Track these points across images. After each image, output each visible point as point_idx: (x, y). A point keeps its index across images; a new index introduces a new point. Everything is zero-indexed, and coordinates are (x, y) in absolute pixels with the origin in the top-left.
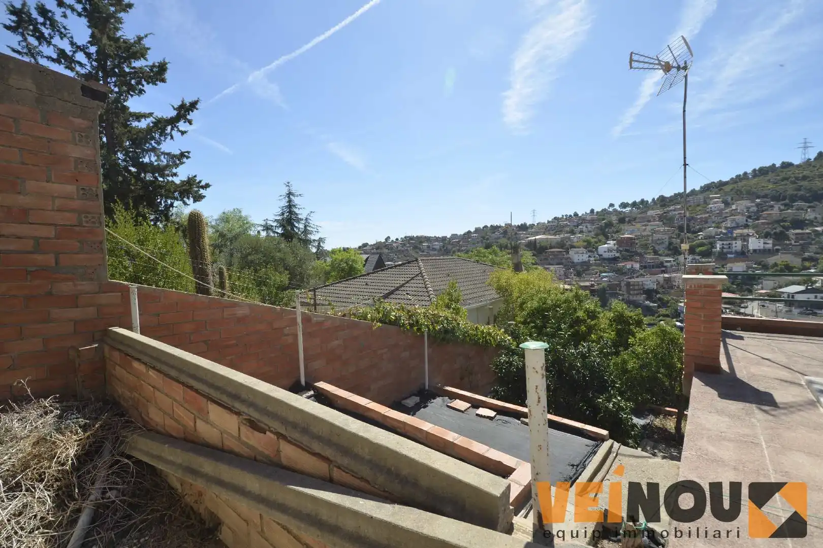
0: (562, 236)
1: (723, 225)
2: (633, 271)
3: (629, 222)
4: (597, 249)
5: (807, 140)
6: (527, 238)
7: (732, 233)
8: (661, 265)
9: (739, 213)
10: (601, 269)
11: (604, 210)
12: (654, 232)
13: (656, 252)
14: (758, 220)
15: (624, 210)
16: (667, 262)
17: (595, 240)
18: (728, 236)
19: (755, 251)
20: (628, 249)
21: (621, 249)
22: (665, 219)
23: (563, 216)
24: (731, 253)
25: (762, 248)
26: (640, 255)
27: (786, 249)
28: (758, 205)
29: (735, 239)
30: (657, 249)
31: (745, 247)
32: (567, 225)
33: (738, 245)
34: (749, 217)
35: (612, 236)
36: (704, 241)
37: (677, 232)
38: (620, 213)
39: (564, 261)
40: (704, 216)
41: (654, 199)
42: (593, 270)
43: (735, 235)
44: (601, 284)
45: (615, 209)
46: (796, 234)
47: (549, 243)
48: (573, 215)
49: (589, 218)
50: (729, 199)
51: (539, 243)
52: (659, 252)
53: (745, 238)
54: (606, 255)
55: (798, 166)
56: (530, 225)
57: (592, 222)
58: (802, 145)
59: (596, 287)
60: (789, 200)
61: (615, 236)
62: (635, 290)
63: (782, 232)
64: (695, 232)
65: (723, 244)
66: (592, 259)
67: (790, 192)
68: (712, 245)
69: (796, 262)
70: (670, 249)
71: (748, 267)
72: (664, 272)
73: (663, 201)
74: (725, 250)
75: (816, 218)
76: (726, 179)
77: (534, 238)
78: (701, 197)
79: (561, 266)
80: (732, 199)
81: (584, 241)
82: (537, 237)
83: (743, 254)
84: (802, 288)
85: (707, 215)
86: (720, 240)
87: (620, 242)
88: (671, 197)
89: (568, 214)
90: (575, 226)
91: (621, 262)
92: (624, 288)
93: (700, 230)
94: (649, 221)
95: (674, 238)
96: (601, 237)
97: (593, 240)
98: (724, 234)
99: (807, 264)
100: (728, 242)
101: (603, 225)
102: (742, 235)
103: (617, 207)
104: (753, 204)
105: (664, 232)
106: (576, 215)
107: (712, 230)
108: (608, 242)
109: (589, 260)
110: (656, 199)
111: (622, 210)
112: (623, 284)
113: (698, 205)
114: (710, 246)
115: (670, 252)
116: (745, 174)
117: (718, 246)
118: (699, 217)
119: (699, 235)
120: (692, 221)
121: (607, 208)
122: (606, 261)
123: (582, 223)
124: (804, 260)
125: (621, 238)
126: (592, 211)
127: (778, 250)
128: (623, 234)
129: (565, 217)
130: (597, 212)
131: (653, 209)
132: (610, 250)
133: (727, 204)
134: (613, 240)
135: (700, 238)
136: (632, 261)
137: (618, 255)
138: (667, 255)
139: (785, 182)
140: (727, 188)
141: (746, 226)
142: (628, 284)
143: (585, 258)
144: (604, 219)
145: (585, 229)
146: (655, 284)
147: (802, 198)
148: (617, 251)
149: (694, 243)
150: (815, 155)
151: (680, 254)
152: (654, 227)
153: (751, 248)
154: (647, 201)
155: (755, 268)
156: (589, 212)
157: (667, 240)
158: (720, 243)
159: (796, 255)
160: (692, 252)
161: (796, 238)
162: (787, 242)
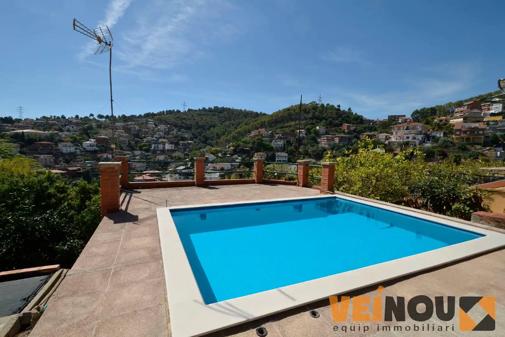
0: (51, 132)
1: (155, 136)
2: (107, 159)
3: (104, 128)
4: (82, 144)
5: (185, 102)
6: (14, 130)
7: (159, 140)
9: (161, 131)
10: (86, 158)
11: (86, 117)
12: (120, 136)
13: (121, 148)
14: (169, 135)
15: (101, 120)
16: (128, 154)
17: (80, 137)
18: (156, 142)
19: (168, 150)
21: (99, 145)
22: (127, 130)
23: (51, 116)
24: (158, 151)
25: (170, 149)
26: (112, 149)
27: (179, 150)
28: (168, 128)
29: (160, 143)
30: (122, 146)
31: (164, 148)
32: (55, 124)
33: (161, 147)
34: (165, 133)
35: (93, 136)
36: (146, 143)
37: (133, 137)
38: (98, 121)
39: (53, 151)
40: (146, 130)
41: (119, 116)
42: (79, 158)
43: (160, 142)
44: (86, 168)
45: (95, 118)
46: (182, 143)
47: (38, 136)
48: (61, 117)
49: (74, 121)
50: (157, 124)
51: (27, 136)
52: (123, 149)
53: (164, 144)
54: (89, 149)
55: (182, 113)
56: (16, 119)
57: (77, 124)
58: (183, 104)
59: (82, 171)
60: (180, 128)
61: (95, 136)
63: (177, 142)
64: (142, 138)
65: (155, 146)
66: (78, 151)
67: (180, 124)
68: (150, 146)
69: (182, 156)
70: (129, 147)
71: (165, 158)
73: (124, 118)
74: (156, 149)
76: (155, 113)
77: (21, 131)
78: (144, 119)
79: (51, 155)
80: (158, 123)
81: (71, 138)
82: (25, 131)
83: (163, 152)
84: (184, 167)
85: (147, 130)
86: (154, 143)
87: (99, 141)
88: (129, 116)
89: (57, 116)
90: (62, 126)
91: (99, 154)
93: (145, 137)
94: (117, 129)
95: (131, 140)
96: (84, 136)
97: (78, 137)
98: (155, 141)
99: (186, 157)
100: (157, 145)
101: (86, 128)
102: (162, 142)
103: (96, 117)
104: (167, 127)
105: (126, 137)
106: (63, 117)
107: (150, 138)
108: (90, 140)
109: (76, 152)
110: (120, 116)
111: (99, 119)
113: (143, 124)
114: (149, 147)
115: (129, 149)
116: (163, 111)
117: (153, 147)
118: (143, 130)
120: (140, 132)
121: (88, 116)
122: (89, 153)
123: (69, 124)
124: (185, 155)
125: (99, 138)
126: (77, 117)
127: (176, 150)
128: (101, 135)
129: (53, 118)
130: (81, 118)
131: (119, 122)
132: (91, 145)
133: (156, 126)
134: (94, 139)
135: (144, 141)
136: (107, 153)
137: (97, 149)
139: (178, 119)
140: (156, 117)
141: (164, 138)
143: (72, 149)
144: (86, 124)
145: (71, 128)
147: (184, 128)
148: (97, 147)
149: (142, 144)
150: (188, 110)
151: (135, 150)
152: (119, 133)
153: (166, 149)
154: (115, 117)
155: (168, 158)
156: (74, 117)
157: (127, 141)
158: (154, 145)
159: (182, 153)
160: (141, 149)
161: (182, 145)
162: (179, 147)
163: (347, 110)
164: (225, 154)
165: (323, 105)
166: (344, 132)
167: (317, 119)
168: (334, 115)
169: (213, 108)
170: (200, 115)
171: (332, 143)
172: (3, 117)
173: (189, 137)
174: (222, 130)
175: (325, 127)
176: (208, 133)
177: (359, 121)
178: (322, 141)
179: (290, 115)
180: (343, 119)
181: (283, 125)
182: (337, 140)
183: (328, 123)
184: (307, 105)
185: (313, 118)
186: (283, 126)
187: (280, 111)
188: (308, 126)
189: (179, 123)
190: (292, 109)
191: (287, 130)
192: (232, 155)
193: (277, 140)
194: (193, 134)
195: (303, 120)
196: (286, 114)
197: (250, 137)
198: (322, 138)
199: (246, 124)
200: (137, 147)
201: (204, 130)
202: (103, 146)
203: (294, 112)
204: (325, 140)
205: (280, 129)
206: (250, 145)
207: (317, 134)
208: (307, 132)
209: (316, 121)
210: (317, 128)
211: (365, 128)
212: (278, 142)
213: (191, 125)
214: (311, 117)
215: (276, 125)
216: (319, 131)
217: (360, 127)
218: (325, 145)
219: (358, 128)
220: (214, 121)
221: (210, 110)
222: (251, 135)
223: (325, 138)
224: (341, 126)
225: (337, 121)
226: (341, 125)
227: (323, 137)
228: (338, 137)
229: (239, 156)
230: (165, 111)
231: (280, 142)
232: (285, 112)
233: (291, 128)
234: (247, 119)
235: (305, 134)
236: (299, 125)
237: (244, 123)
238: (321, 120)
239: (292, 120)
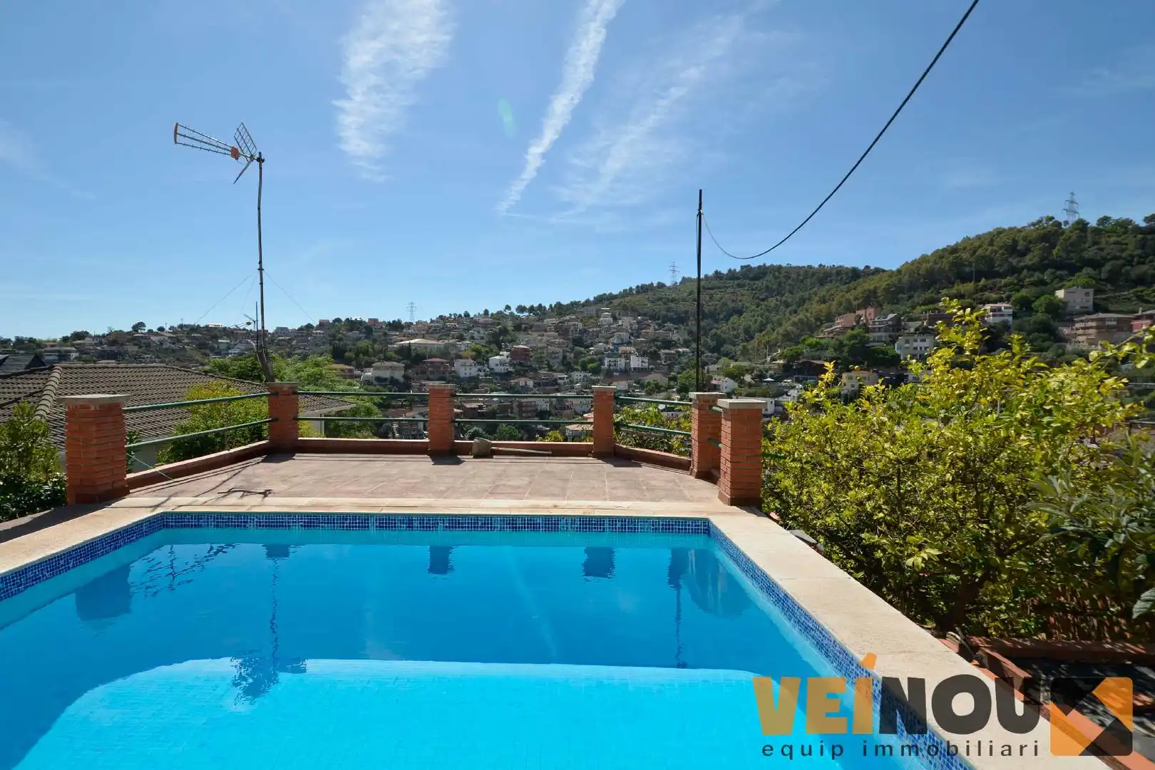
0: (446, 341)
1: (611, 340)
2: (525, 389)
3: (525, 330)
4: (487, 360)
5: (676, 264)
6: (402, 341)
7: (617, 350)
8: (555, 382)
9: (624, 329)
10: (493, 386)
11: (500, 313)
12: (550, 344)
13: (550, 368)
14: (639, 338)
15: (521, 315)
16: (561, 379)
17: (487, 349)
18: (614, 354)
19: (635, 369)
20: (522, 363)
21: (515, 362)
22: (561, 330)
23: (450, 315)
24: (616, 371)
25: (640, 366)
26: (535, 370)
27: (657, 368)
28: (639, 323)
29: (620, 356)
30: (551, 363)
31: (627, 364)
32: (455, 328)
33: (621, 363)
34: (632, 334)
35: (506, 346)
36: (595, 357)
37: (571, 345)
38: (517, 318)
39: (447, 375)
40: (595, 329)
41: (551, 306)
42: (482, 387)
43: (620, 352)
44: (491, 405)
45: (512, 312)
46: (666, 354)
47: (428, 350)
48: (463, 315)
49: (482, 320)
50: (617, 315)
51: (415, 349)
52: (554, 368)
53: (627, 356)
54: (498, 369)
55: (669, 288)
56: (406, 323)
57: (485, 326)
58: (672, 268)
59: (485, 410)
60: (661, 320)
61: (509, 346)
62: (528, 412)
63: (655, 351)
64: (587, 347)
65: (610, 361)
66: (482, 374)
67: (664, 312)
68: (601, 361)
69: (663, 381)
70: (564, 365)
71: (630, 387)
72: (558, 391)
73: (559, 309)
74: (612, 368)
75: (679, 339)
76: (615, 292)
77: (408, 342)
78: (594, 309)
80: (619, 314)
81: (473, 350)
82: (412, 341)
83: (626, 373)
85: (598, 329)
86: (609, 356)
87: (514, 354)
88: (567, 305)
89: (458, 313)
90: (465, 329)
91: (514, 379)
92: (516, 410)
93: (592, 345)
94: (546, 331)
95: (568, 352)
96: (493, 346)
97: (483, 350)
98: (612, 350)
99: (672, 383)
100: (614, 359)
101: (498, 331)
102: (625, 353)
103: (514, 310)
104: (635, 321)
105: (559, 345)
106: (467, 315)
107: (601, 346)
108: (501, 353)
109: (479, 375)
110: (553, 306)
111: (519, 314)
112: (515, 405)
113: (591, 318)
114: (600, 363)
115: (564, 368)
116: (631, 289)
117: (606, 362)
118: (591, 330)
119: (590, 350)
120: (585, 335)
121: (503, 310)
122: (498, 377)
123: (473, 326)
124: (670, 379)
125: (516, 348)
126: (486, 312)
127: (652, 369)
128: (518, 344)
129: (453, 317)
130: (492, 314)
131: (550, 317)
132: (502, 363)
133: (615, 319)
134: (507, 351)
135: (591, 353)
136: (526, 376)
137: (511, 369)
138: (562, 371)
139: (658, 303)
140: (616, 302)
141: (629, 344)
142: (520, 405)
143: (473, 371)
144: (499, 324)
145: (476, 335)
146: (548, 404)
147: (671, 320)
148: (510, 365)
149: (585, 359)
150: (680, 280)
151: (573, 370)
152: (549, 338)
153: (632, 366)
154: (545, 307)
155: (635, 387)
156: (482, 313)
157: (561, 354)
158: (608, 359)
159: (665, 374)
160: (584, 369)
161: (666, 358)
162: (659, 361)
164: (761, 377)
165: (1082, 226)
167: (1057, 265)
168: (1131, 251)
169: (738, 269)
170: (709, 289)
172: (391, 322)
173: (681, 339)
174: (760, 318)
175: (1091, 291)
176: (724, 329)
178: (1080, 332)
179: (958, 264)
181: (933, 295)
182: (1141, 328)
183: (1104, 275)
184: (1020, 231)
185: (1042, 265)
186: (933, 297)
187: (924, 259)
188: (1023, 293)
189: (660, 309)
190: (965, 249)
192: (778, 379)
193: (911, 338)
194: (690, 333)
195: (1004, 276)
196: (945, 264)
197: (832, 332)
198: (1078, 325)
199: (823, 301)
200: (576, 363)
201: (717, 321)
202: (521, 364)
203: (973, 254)
204: (1091, 331)
205: (923, 307)
206: (831, 353)
207: (1060, 313)
208: (1020, 309)
209: (1052, 273)
210: (1060, 294)
212: (916, 341)
213: (686, 312)
214: (1034, 264)
215: (910, 297)
216: (1065, 303)
220: (741, 301)
221: (732, 275)
222: (833, 328)
223: (1094, 324)
227: (1082, 321)
228: (1146, 317)
229: (798, 381)
230: (634, 287)
231: (925, 340)
232: (942, 257)
234: (827, 287)
235: (1009, 315)
236: (991, 290)
237: (817, 298)
238: (1073, 270)
239: (965, 279)
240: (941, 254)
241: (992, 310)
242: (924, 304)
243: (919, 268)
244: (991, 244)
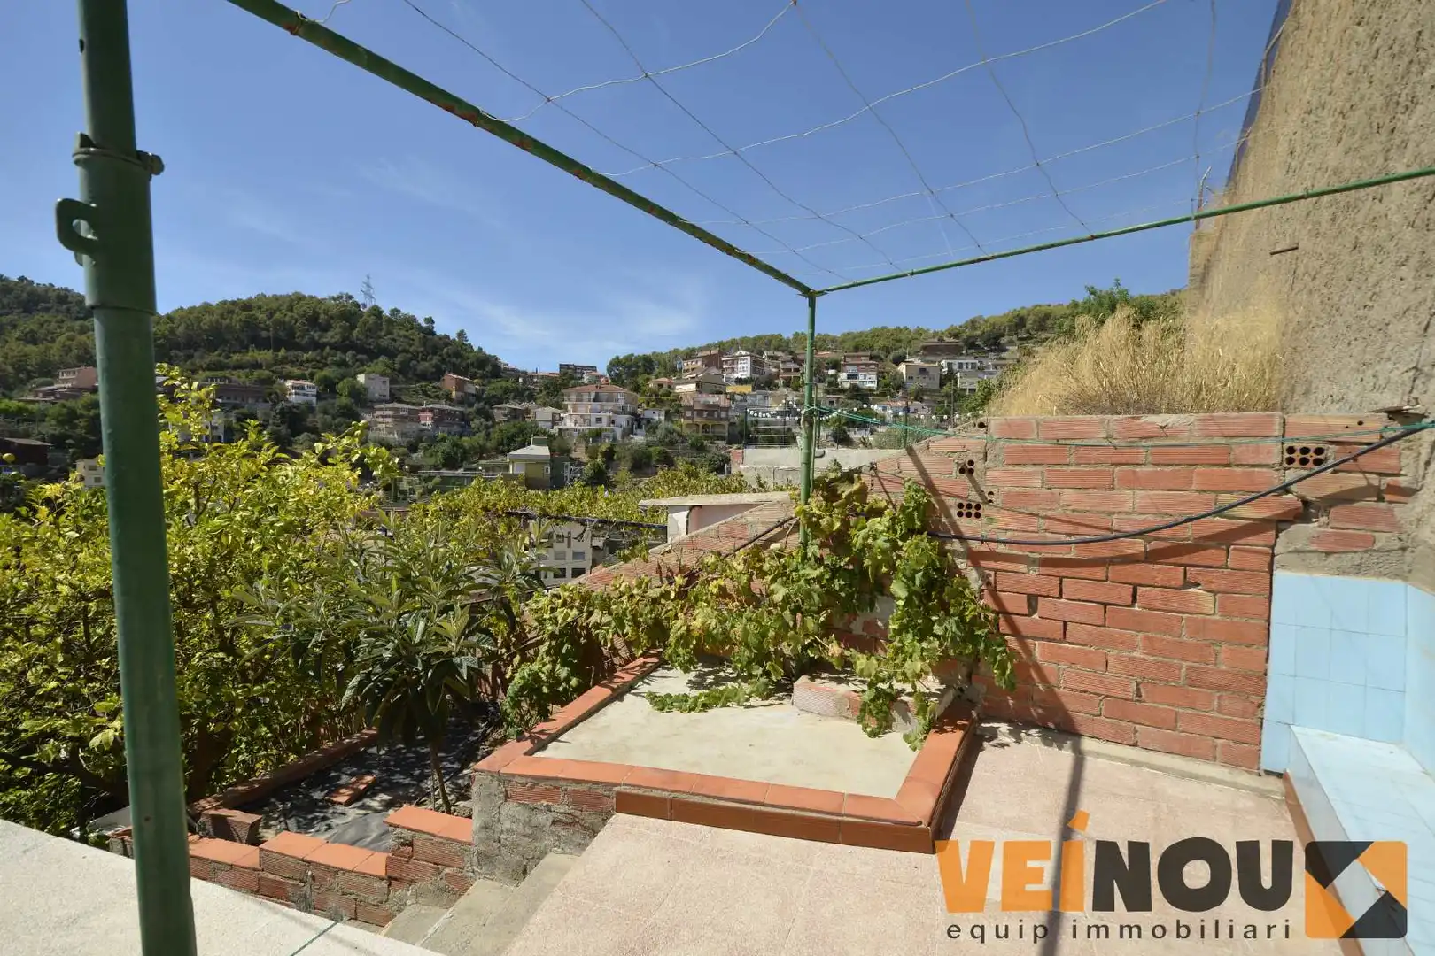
163: (453, 336)
165: (377, 312)
166: (448, 397)
167: (359, 349)
168: (417, 347)
171: (411, 427)
175: (387, 379)
177: (489, 368)
178: (381, 420)
179: (251, 325)
180: (443, 361)
181: (221, 358)
182: (427, 421)
183: (397, 366)
184: (321, 302)
185: (344, 346)
186: (220, 362)
187: (206, 308)
188: (326, 372)
190: (260, 307)
191: (239, 377)
195: (305, 350)
196: (236, 321)
197: (52, 393)
198: (378, 413)
199: (31, 338)
203: (271, 315)
204: (390, 419)
205: (208, 373)
206: (49, 428)
207: (361, 400)
208: (324, 390)
209: (353, 356)
210: (361, 378)
211: (506, 391)
214: (336, 343)
215: (190, 357)
216: (366, 389)
217: (494, 388)
218: (390, 433)
219: (488, 388)
222: (56, 386)
223: (390, 413)
224: (438, 380)
225: (426, 364)
226: (438, 374)
227: (381, 409)
228: (431, 410)
232: (231, 312)
233: (256, 373)
234: (37, 317)
235: (313, 395)
236: (293, 363)
237: (17, 333)
238: (373, 355)
239: (262, 344)
240: (230, 308)
241: (294, 388)
242: (209, 369)
243: (199, 320)
244: (291, 309)
